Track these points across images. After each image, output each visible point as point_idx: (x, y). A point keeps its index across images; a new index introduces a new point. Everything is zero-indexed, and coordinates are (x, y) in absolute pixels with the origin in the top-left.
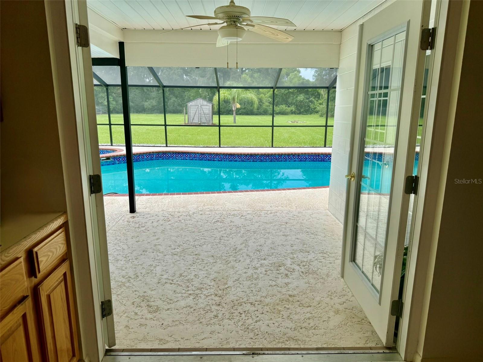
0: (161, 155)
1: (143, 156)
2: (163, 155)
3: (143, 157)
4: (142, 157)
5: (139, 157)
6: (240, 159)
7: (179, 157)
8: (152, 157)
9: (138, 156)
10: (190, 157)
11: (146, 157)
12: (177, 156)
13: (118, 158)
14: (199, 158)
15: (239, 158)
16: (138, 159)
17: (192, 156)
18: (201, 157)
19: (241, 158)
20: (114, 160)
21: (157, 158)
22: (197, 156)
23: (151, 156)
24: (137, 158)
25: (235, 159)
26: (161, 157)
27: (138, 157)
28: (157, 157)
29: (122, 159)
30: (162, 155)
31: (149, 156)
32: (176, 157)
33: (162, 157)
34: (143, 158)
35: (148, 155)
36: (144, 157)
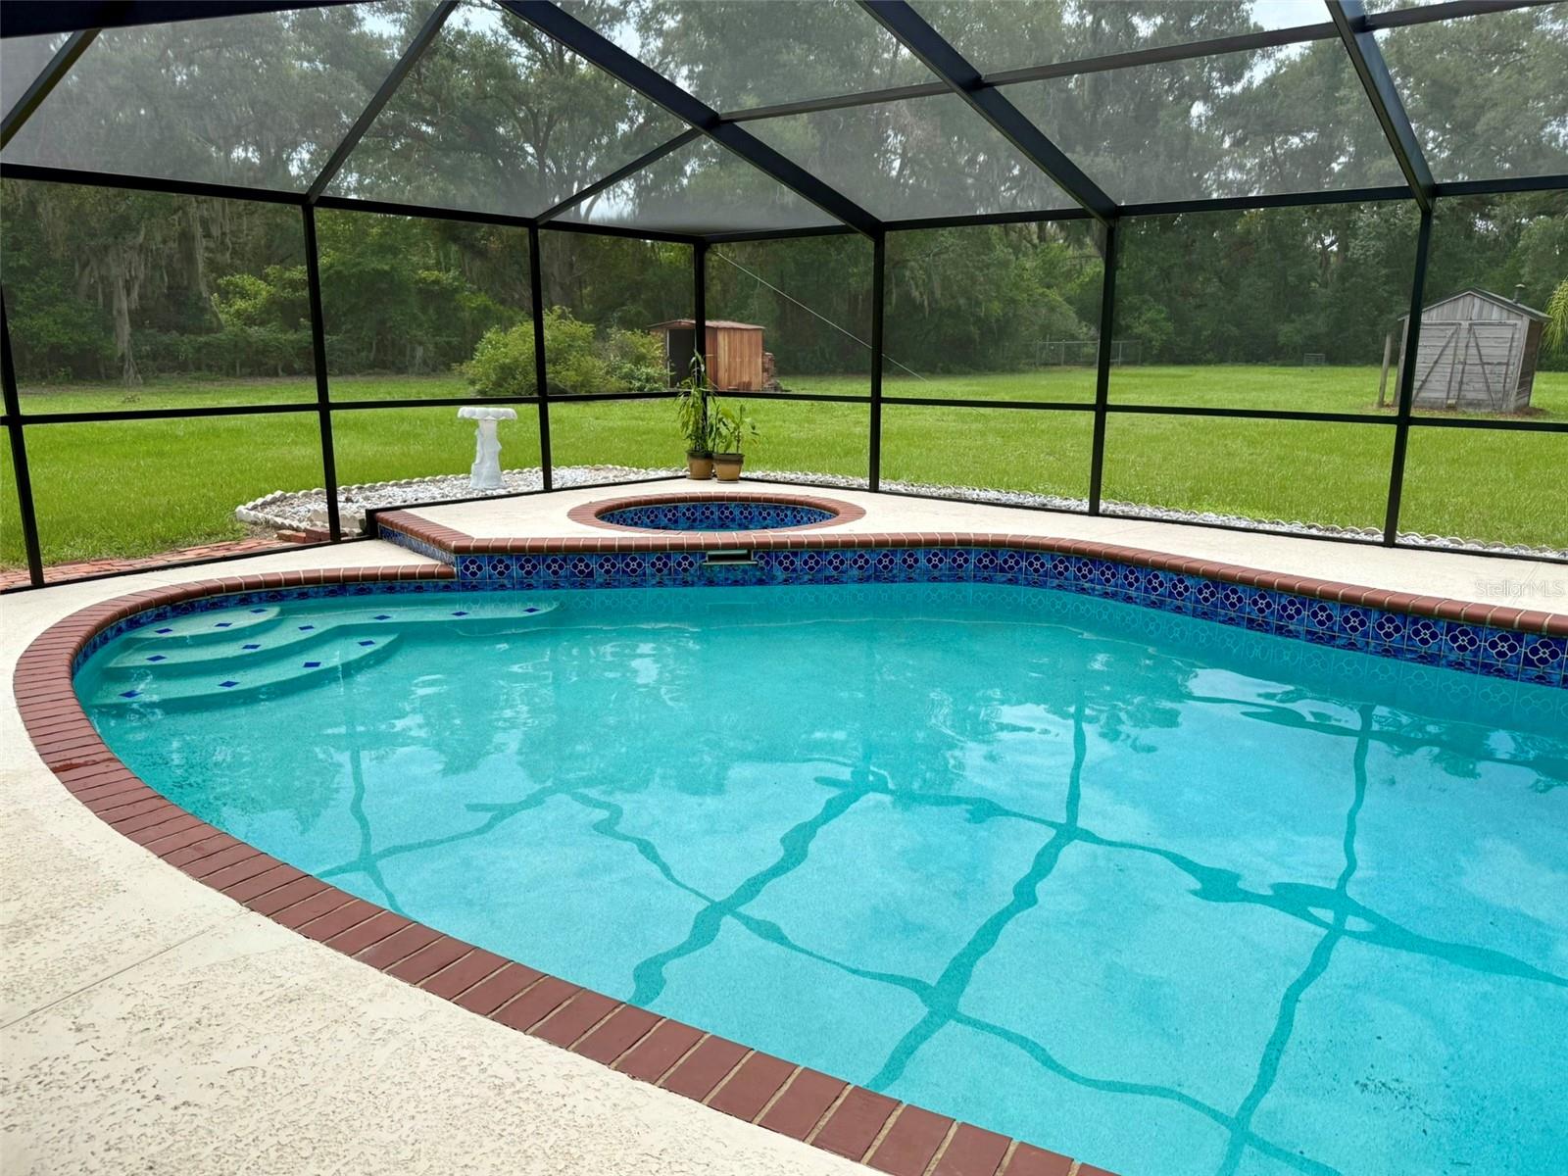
0: (1006, 562)
1: (910, 555)
2: (1017, 563)
3: (910, 561)
4: (905, 561)
5: (891, 561)
6: (1462, 648)
7: (1092, 581)
8: (960, 566)
9: (886, 556)
10: (1146, 590)
11: (929, 561)
12: (1084, 576)
13: (786, 557)
14: (1197, 601)
15: (1454, 639)
16: (885, 567)
17: (1161, 584)
18: (1206, 599)
19: (1472, 642)
20: (767, 563)
21: (986, 574)
22: (1186, 589)
23: (954, 560)
24: (880, 562)
25: (1424, 642)
26: (1002, 570)
27: (886, 561)
28: (986, 567)
29: (806, 563)
30: (1011, 562)
31: (941, 560)
32: (1076, 578)
33: (1011, 568)
34: (910, 566)
35: (935, 555)
36: (916, 561)
